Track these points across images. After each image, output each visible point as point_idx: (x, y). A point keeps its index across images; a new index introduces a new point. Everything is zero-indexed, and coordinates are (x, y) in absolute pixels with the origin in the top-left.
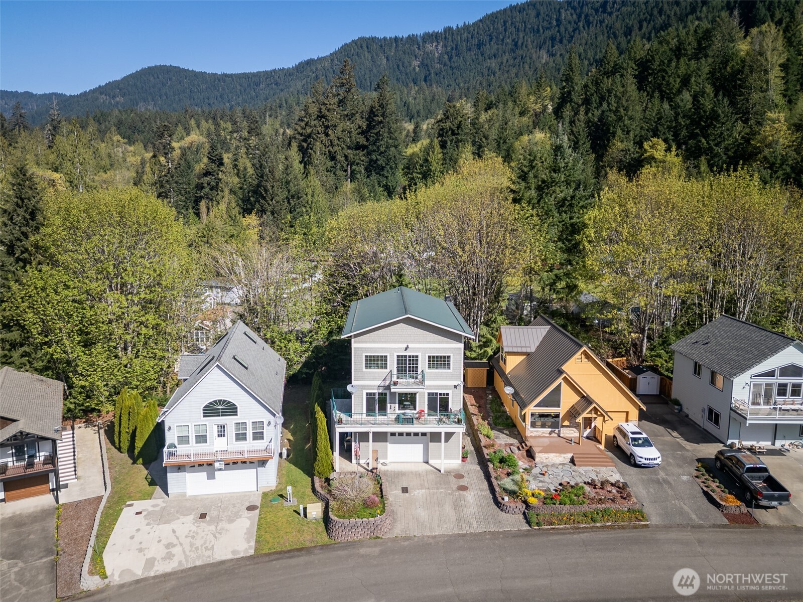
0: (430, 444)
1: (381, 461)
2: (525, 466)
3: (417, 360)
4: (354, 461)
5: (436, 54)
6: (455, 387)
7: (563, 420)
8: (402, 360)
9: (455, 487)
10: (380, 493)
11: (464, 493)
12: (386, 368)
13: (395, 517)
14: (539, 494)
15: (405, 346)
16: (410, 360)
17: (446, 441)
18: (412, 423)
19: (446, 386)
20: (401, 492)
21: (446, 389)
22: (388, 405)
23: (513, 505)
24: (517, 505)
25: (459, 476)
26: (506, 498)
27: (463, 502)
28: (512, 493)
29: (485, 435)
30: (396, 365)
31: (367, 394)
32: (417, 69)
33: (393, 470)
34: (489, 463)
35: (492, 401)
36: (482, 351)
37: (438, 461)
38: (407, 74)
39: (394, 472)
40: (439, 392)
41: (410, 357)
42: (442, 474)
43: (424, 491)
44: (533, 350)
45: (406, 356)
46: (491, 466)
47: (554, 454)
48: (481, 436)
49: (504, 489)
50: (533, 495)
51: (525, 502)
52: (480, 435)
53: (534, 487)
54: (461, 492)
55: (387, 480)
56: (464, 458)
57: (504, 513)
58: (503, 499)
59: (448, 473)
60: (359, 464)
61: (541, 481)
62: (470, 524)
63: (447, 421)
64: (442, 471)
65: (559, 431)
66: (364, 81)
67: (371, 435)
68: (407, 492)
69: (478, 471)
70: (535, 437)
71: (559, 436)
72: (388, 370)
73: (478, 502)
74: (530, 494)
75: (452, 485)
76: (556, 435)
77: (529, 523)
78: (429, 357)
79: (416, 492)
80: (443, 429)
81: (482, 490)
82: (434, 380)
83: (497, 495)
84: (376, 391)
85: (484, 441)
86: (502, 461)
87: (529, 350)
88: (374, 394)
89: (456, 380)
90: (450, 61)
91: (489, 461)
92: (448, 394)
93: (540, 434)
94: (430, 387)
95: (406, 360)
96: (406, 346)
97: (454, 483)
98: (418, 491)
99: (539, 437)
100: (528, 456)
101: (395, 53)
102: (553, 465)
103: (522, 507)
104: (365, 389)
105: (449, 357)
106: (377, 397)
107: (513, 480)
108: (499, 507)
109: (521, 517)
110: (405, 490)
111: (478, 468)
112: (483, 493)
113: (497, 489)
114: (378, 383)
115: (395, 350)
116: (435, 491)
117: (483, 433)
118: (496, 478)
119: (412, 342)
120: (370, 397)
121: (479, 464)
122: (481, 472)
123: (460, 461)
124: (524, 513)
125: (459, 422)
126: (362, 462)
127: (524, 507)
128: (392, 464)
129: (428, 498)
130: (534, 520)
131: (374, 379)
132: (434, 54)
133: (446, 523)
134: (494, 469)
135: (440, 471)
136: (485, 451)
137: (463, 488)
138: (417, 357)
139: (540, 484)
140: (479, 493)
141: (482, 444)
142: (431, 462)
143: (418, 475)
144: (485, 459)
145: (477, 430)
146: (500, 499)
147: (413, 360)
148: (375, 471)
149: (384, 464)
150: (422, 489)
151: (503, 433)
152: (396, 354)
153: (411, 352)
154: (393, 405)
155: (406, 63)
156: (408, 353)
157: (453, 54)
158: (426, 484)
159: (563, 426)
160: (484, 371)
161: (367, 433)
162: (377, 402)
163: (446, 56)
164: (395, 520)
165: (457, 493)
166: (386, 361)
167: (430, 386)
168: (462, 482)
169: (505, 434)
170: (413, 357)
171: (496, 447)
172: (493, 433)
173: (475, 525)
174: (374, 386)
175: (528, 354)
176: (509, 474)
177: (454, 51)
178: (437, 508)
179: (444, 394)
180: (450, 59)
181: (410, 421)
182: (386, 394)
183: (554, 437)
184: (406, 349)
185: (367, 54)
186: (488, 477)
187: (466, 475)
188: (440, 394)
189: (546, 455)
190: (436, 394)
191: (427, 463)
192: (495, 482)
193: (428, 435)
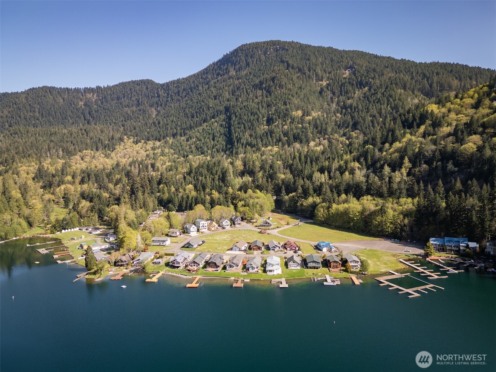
5: (93, 99)
32: (83, 107)
38: (77, 109)
66: (51, 112)
90: (102, 104)
101: (68, 97)
132: (92, 100)
155: (75, 103)
157: (103, 101)
163: (99, 102)
177: (104, 99)
180: (102, 103)
185: (50, 96)
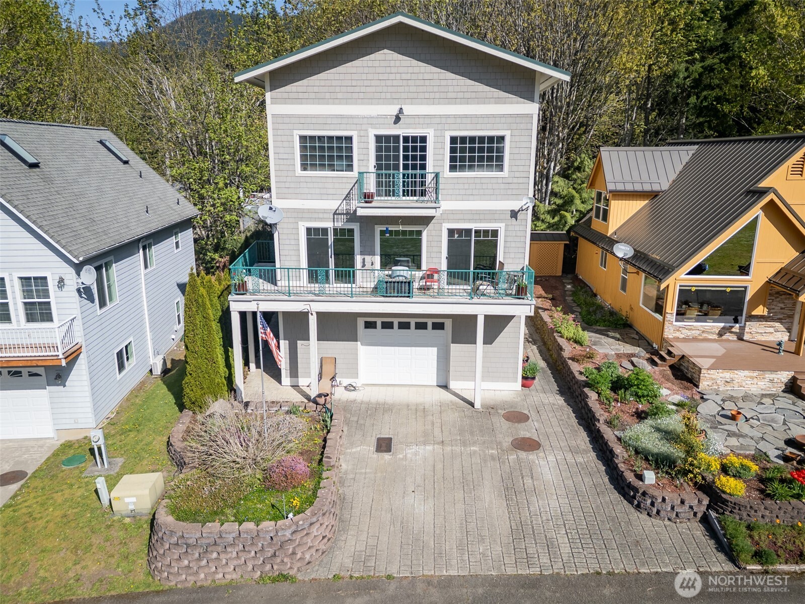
0: (454, 347)
1: (346, 382)
2: (677, 398)
3: (424, 149)
4: (286, 380)
6: (514, 214)
7: (754, 303)
8: (388, 149)
9: (507, 442)
10: (318, 450)
11: (532, 456)
12: (350, 167)
13: (347, 516)
14: (743, 466)
15: (393, 110)
16: (406, 149)
17: (489, 339)
18: (409, 294)
19: (493, 212)
20: (373, 448)
21: (490, 221)
22: (358, 259)
23: (672, 497)
24: (685, 496)
25: (517, 417)
26: (650, 477)
27: (528, 481)
28: (661, 462)
29: (569, 339)
30: (372, 161)
31: (309, 230)
33: (366, 399)
34: (586, 390)
35: (574, 293)
36: (556, 219)
37: (470, 385)
39: (368, 403)
40: (473, 226)
41: (406, 139)
42: (477, 412)
43: (429, 448)
44: (665, 186)
45: (396, 138)
46: (592, 396)
47: (746, 373)
48: (562, 342)
49: (637, 452)
50: (725, 469)
51: (707, 488)
52: (559, 340)
53: (721, 448)
54: (523, 454)
55: (347, 422)
56: (527, 379)
57: (644, 516)
58: (640, 477)
59: (491, 409)
60: (295, 387)
61: (731, 434)
62: (550, 545)
63: (490, 289)
64: (478, 405)
65: (742, 329)
67: (313, 321)
68: (388, 450)
69: (561, 408)
70: (685, 340)
71: (742, 339)
72: (355, 174)
73: (569, 483)
74: (716, 466)
75: (500, 437)
76: (735, 338)
77: (728, 550)
78: (453, 140)
79: (410, 451)
80: (481, 309)
81: (574, 451)
82: (465, 197)
83: (622, 467)
84: (329, 225)
85: (568, 349)
86: (618, 385)
87: (656, 188)
88: (325, 231)
89: (517, 197)
91: (587, 385)
92: (495, 233)
93: (696, 333)
94: (451, 215)
95: (397, 149)
96: (395, 112)
97: (506, 432)
98: (414, 448)
99: (695, 339)
100: (677, 377)
102: (746, 398)
103: (700, 502)
104: (302, 219)
105: (501, 139)
106: (331, 238)
107: (658, 430)
108: (630, 500)
109: (699, 531)
110: (384, 445)
111: (560, 401)
112: (580, 459)
113: (618, 450)
114: (333, 205)
115: (371, 121)
116: (457, 449)
117: (566, 334)
118: (609, 423)
119: (413, 100)
120: (316, 238)
121: (562, 392)
122: (569, 411)
123: (517, 385)
124: (705, 520)
125: (521, 292)
126: (302, 382)
127: (706, 501)
128: (368, 389)
129: (439, 466)
130: (744, 542)
131: (322, 196)
133: (482, 540)
134: (601, 403)
135: (472, 405)
136: (575, 367)
137: (529, 445)
138: (424, 139)
139: (733, 442)
140: (569, 456)
141: (566, 354)
142: (453, 385)
143: (421, 411)
144: (577, 382)
145: (552, 331)
146: (630, 477)
147: (414, 149)
148: (321, 401)
149: (350, 388)
150: (425, 443)
151: (608, 336)
152: (372, 133)
153: (409, 126)
154: (368, 258)
156: (401, 131)
158: (437, 432)
159: (750, 318)
160: (559, 247)
161: (304, 316)
162: (331, 251)
164: (342, 525)
165: (513, 457)
166: (350, 149)
167: (453, 212)
168: (525, 431)
169: (613, 337)
170: (414, 139)
171: (598, 360)
172: (587, 336)
173: (565, 550)
174: (325, 211)
175: (653, 195)
176: (641, 416)
178: (459, 495)
179: (486, 232)
181: (403, 289)
182: (351, 231)
183: (728, 340)
184: (397, 119)
186: (587, 419)
187: (533, 415)
188: (477, 232)
189: (727, 375)
190: (468, 232)
191: (445, 387)
192: (609, 434)
193: (448, 323)
